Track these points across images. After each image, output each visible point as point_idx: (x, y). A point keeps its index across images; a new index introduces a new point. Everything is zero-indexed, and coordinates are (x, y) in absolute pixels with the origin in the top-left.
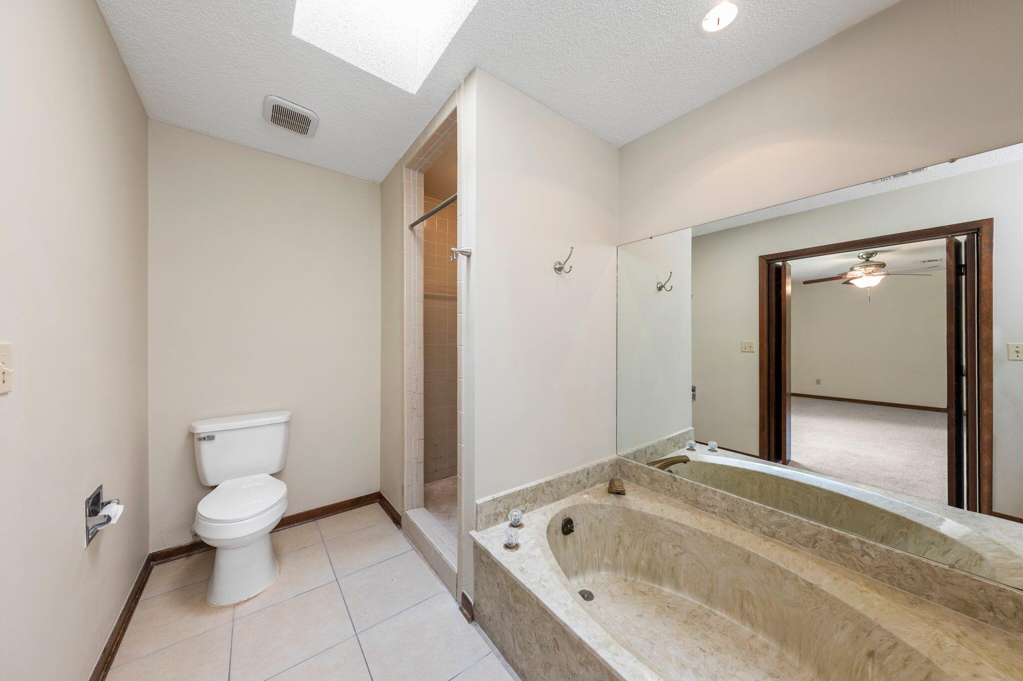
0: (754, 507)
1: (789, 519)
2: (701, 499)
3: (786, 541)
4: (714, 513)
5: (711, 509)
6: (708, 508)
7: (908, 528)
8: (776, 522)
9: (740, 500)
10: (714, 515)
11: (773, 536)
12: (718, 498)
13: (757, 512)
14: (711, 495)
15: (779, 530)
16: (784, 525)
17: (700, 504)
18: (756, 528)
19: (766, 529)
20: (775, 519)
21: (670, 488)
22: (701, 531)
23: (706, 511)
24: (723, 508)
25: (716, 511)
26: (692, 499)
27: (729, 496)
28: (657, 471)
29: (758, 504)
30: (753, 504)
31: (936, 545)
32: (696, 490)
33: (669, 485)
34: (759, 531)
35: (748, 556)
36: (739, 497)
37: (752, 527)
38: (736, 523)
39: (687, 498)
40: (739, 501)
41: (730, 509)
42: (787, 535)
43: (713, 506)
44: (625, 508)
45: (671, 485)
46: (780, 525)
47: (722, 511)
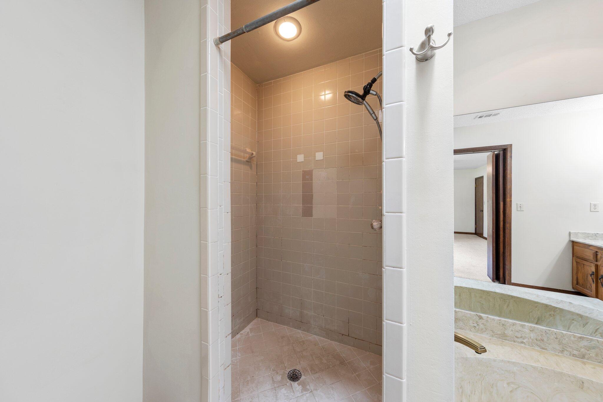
0: (563, 335)
1: (598, 342)
2: (509, 332)
3: (595, 360)
4: (522, 342)
5: (520, 340)
6: (516, 339)
7: (554, 311)
8: (585, 346)
9: (550, 330)
10: (523, 345)
11: (583, 357)
12: (527, 331)
13: (567, 339)
14: (520, 328)
15: (588, 352)
16: (594, 348)
17: (507, 336)
18: (565, 352)
19: (575, 352)
20: (584, 343)
21: (475, 325)
22: (531, 366)
23: (514, 342)
24: (532, 338)
25: (524, 341)
26: (499, 333)
27: (538, 329)
28: (461, 312)
29: (567, 332)
30: (562, 333)
31: (576, 321)
32: (503, 325)
33: (475, 322)
34: (569, 355)
35: (581, 383)
36: (548, 329)
37: (562, 351)
38: (546, 349)
39: (493, 332)
40: (548, 332)
41: (539, 338)
42: (597, 355)
43: (521, 337)
44: (463, 358)
45: (477, 322)
46: (589, 348)
47: (531, 340)
